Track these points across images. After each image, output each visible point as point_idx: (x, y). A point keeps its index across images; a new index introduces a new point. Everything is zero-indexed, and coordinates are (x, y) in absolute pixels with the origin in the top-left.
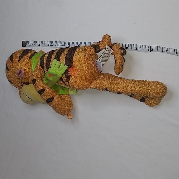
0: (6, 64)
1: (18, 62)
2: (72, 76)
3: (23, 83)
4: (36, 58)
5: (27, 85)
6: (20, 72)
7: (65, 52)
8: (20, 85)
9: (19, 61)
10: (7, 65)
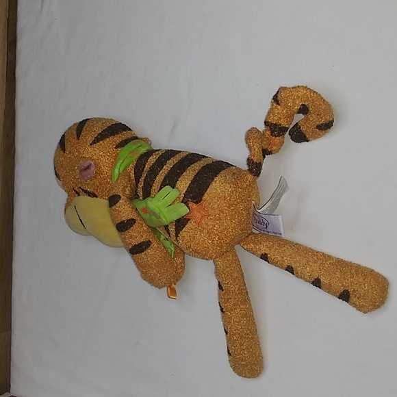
0: (64, 135)
1: (91, 144)
2: (192, 221)
3: (82, 189)
4: (131, 153)
5: (89, 196)
6: (88, 167)
7: (197, 166)
8: (75, 191)
9: (94, 142)
10: (66, 138)
